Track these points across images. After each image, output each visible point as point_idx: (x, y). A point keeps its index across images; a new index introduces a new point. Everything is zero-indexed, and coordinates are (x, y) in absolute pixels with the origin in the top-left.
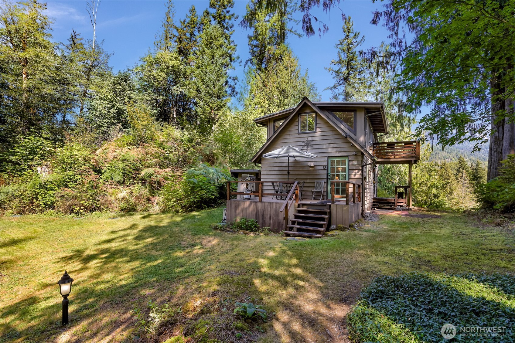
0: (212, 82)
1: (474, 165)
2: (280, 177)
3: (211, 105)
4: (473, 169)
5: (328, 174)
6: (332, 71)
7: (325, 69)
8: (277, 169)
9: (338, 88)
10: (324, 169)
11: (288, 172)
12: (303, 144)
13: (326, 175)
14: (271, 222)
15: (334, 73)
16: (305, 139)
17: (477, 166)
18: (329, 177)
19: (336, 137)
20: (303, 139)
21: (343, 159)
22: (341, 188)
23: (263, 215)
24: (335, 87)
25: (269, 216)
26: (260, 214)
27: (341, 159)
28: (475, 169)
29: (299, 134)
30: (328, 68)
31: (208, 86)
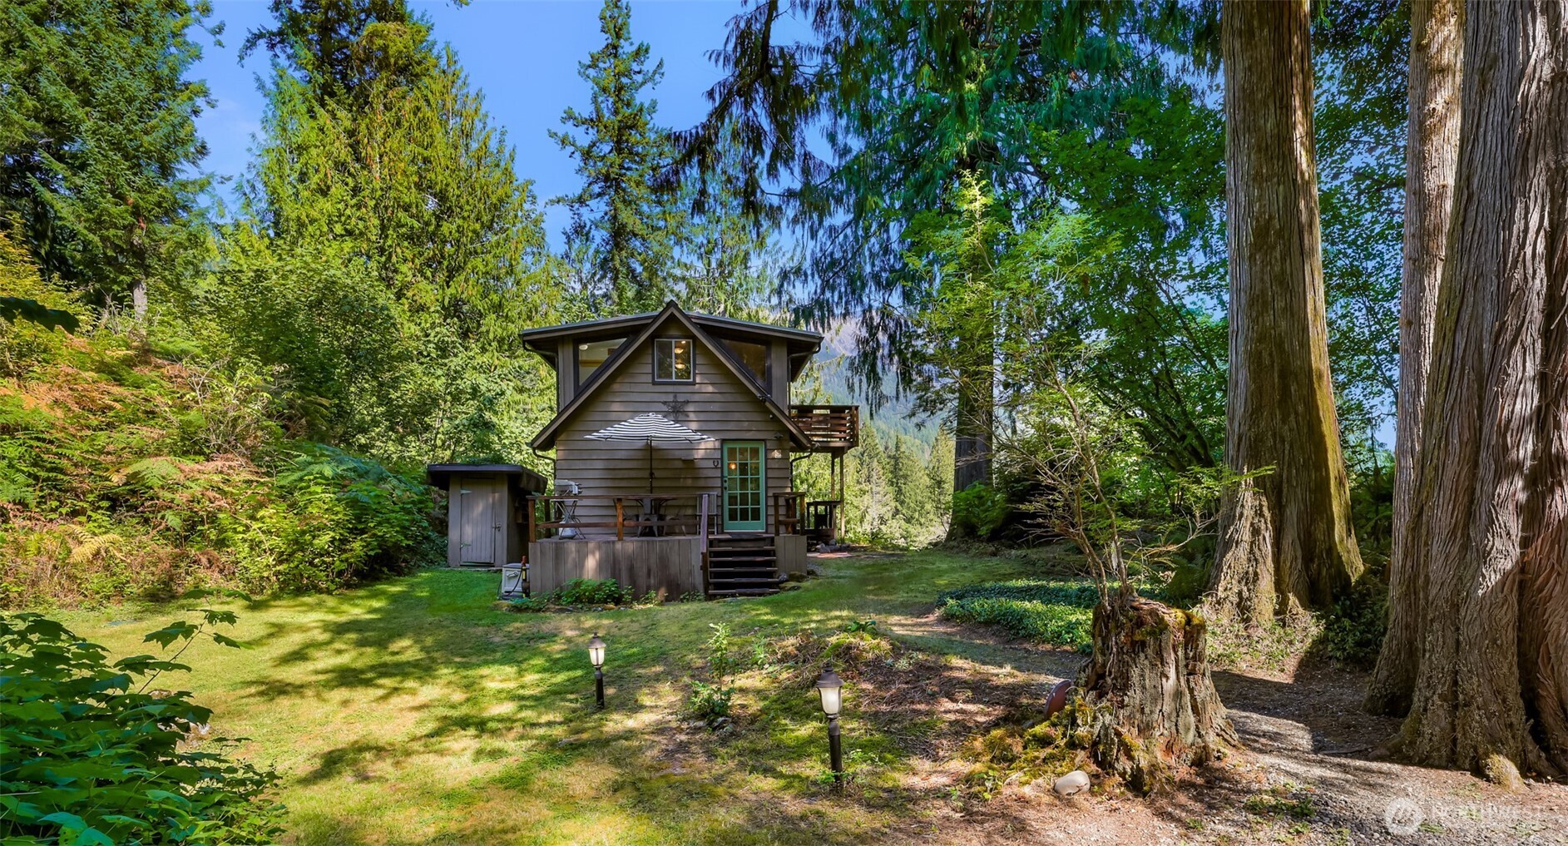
0: (137, 104)
1: (892, 445)
2: (609, 484)
3: (132, 197)
4: (889, 457)
5: (722, 477)
6: (572, 149)
7: (553, 135)
8: (600, 465)
9: (593, 203)
10: (716, 468)
11: (652, 474)
12: (665, 408)
13: (719, 481)
14: (652, 581)
15: (577, 155)
16: (670, 398)
17: (897, 448)
18: (726, 485)
19: (739, 398)
20: (664, 398)
21: (754, 445)
22: (750, 506)
23: (631, 569)
24: (581, 200)
25: (645, 570)
26: (624, 567)
27: (749, 446)
28: (894, 457)
29: (654, 383)
30: (560, 134)
31: (113, 117)
